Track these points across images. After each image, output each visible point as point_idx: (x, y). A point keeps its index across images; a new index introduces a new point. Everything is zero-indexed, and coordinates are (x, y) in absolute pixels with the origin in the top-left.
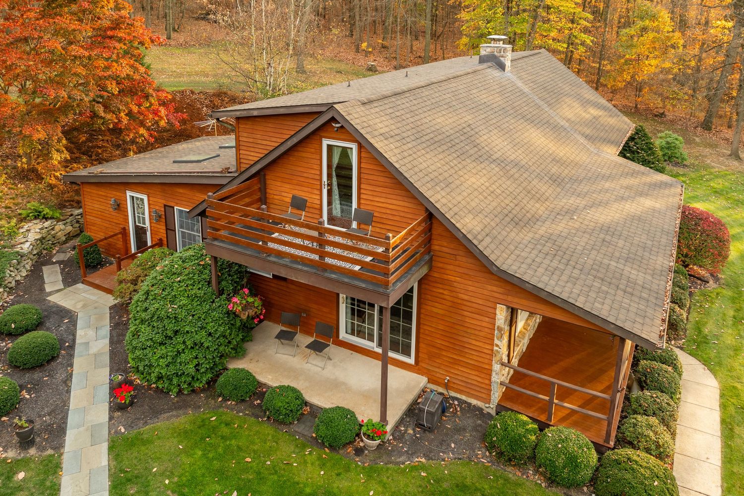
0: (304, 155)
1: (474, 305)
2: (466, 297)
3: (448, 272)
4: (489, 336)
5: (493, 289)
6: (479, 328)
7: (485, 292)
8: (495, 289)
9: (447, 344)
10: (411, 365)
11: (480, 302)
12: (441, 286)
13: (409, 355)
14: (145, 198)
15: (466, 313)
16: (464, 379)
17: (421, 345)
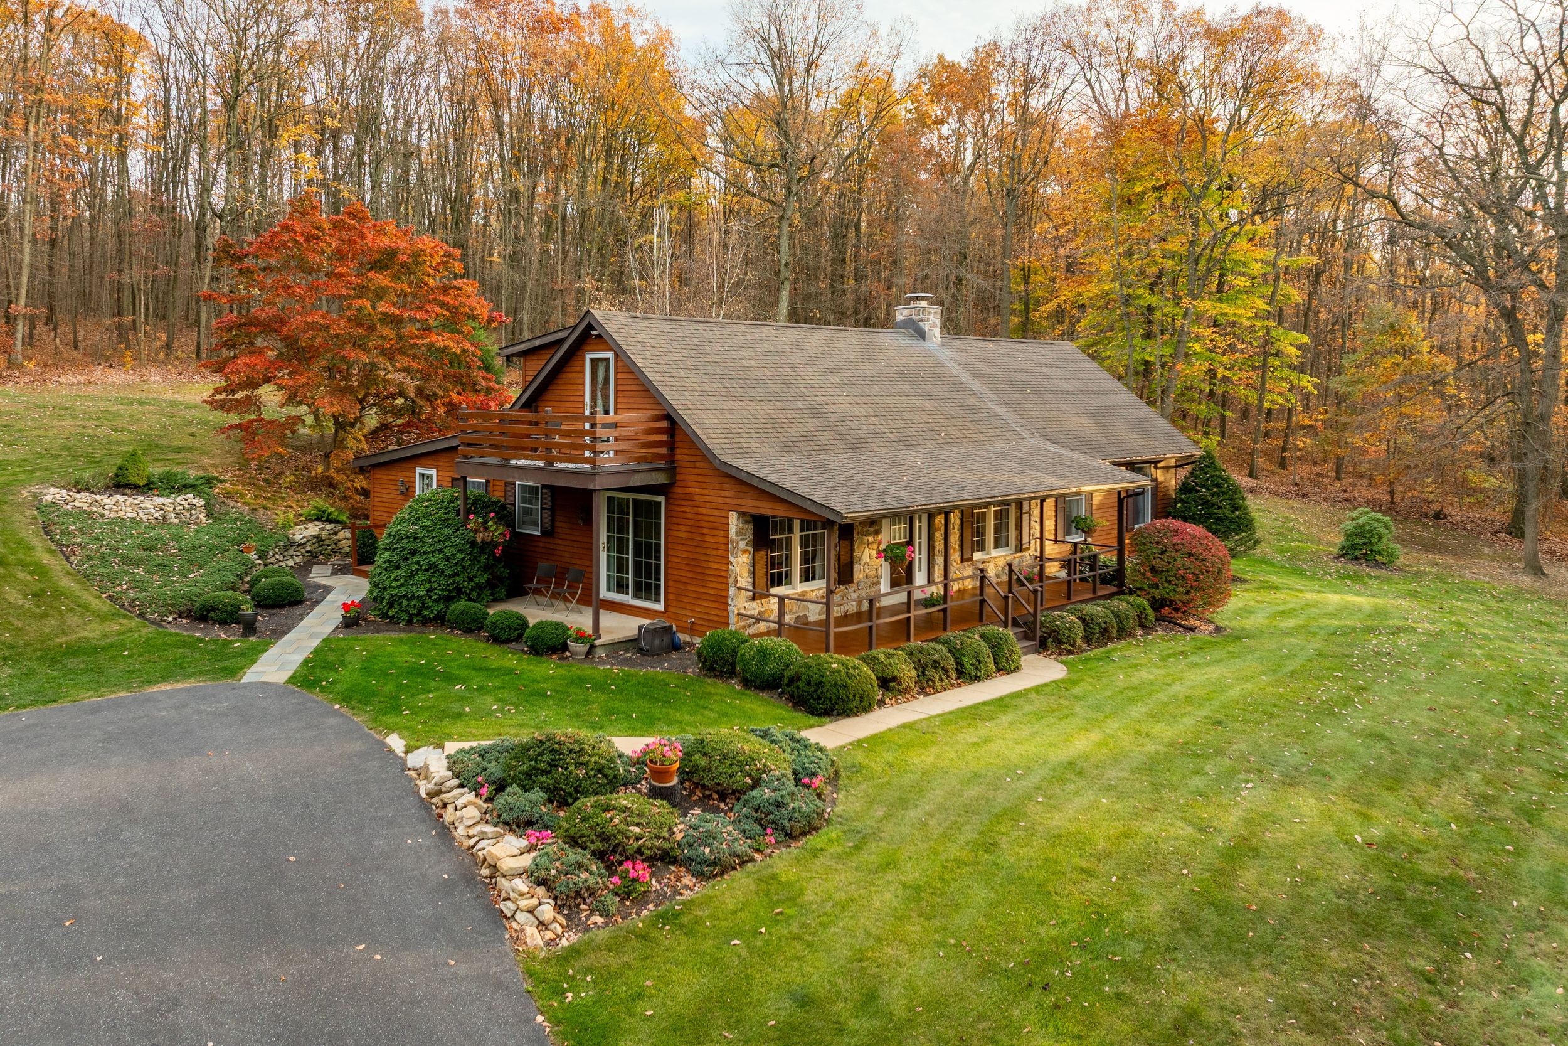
0: (570, 375)
1: (712, 519)
2: (704, 511)
3: (690, 484)
4: (725, 554)
5: (725, 494)
6: (715, 546)
7: (720, 500)
8: (727, 493)
9: (690, 575)
10: (660, 612)
11: (716, 513)
12: (683, 503)
13: (659, 601)
14: (433, 472)
15: (705, 531)
16: (706, 617)
17: (671, 584)
